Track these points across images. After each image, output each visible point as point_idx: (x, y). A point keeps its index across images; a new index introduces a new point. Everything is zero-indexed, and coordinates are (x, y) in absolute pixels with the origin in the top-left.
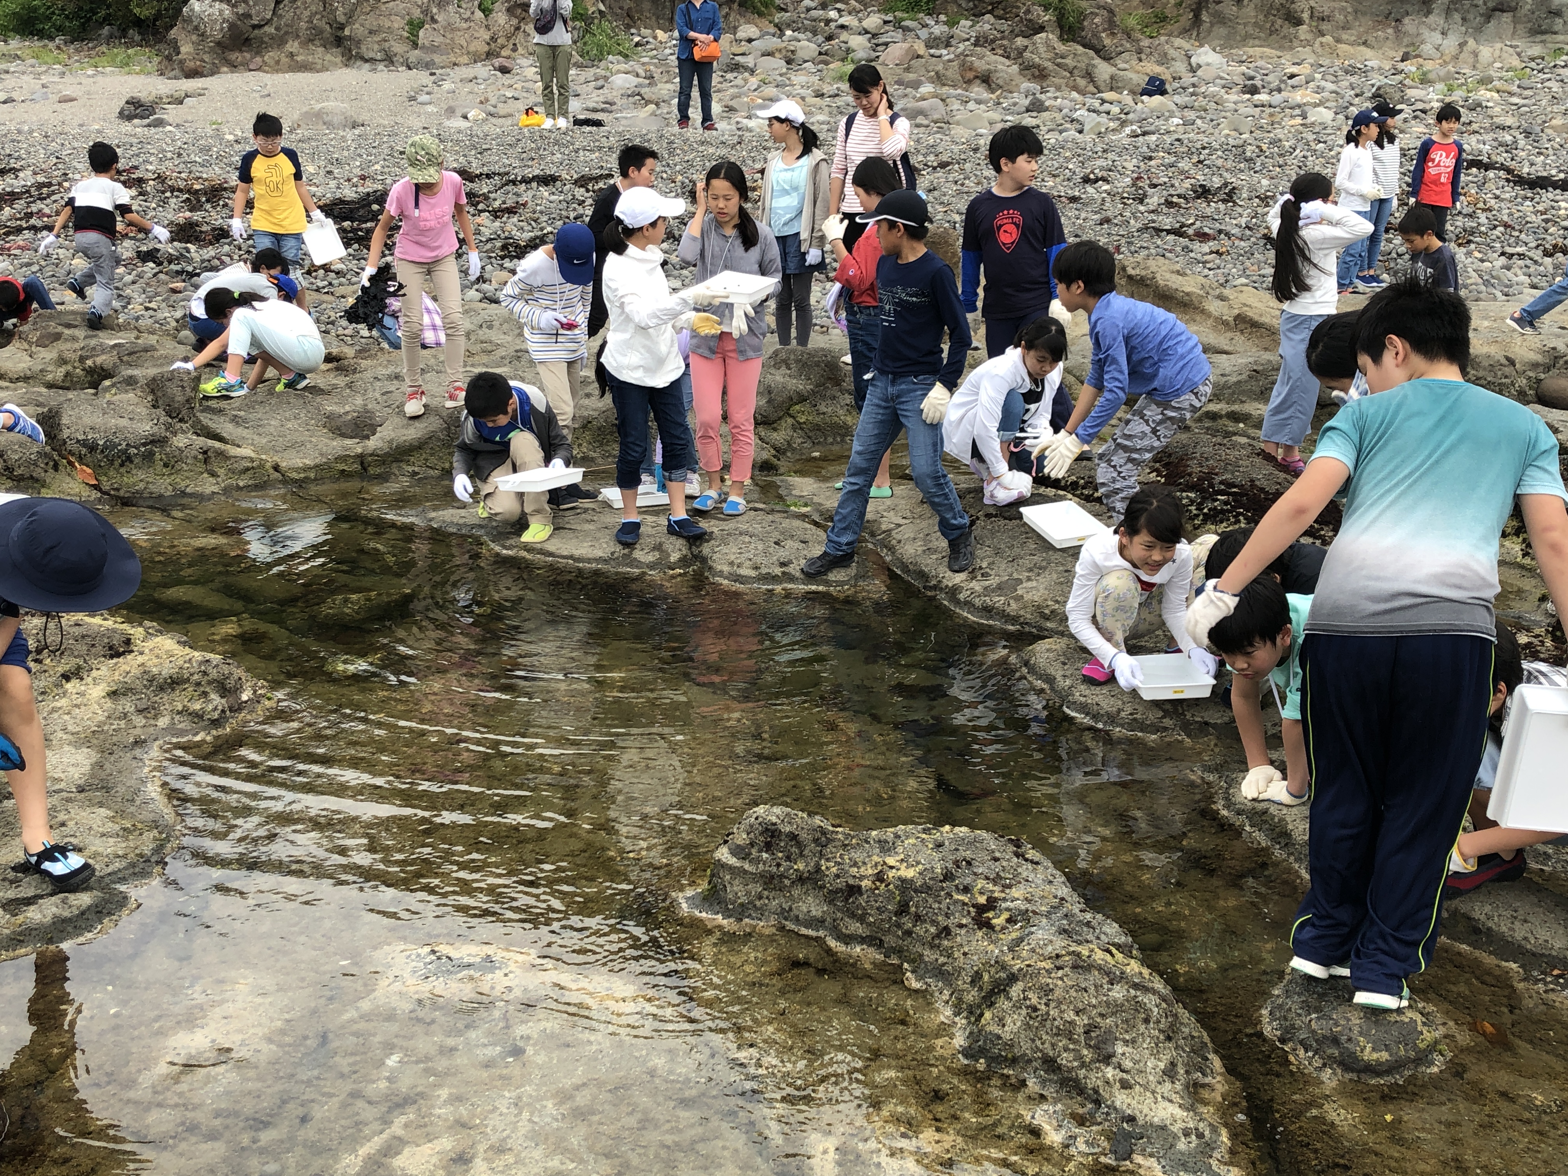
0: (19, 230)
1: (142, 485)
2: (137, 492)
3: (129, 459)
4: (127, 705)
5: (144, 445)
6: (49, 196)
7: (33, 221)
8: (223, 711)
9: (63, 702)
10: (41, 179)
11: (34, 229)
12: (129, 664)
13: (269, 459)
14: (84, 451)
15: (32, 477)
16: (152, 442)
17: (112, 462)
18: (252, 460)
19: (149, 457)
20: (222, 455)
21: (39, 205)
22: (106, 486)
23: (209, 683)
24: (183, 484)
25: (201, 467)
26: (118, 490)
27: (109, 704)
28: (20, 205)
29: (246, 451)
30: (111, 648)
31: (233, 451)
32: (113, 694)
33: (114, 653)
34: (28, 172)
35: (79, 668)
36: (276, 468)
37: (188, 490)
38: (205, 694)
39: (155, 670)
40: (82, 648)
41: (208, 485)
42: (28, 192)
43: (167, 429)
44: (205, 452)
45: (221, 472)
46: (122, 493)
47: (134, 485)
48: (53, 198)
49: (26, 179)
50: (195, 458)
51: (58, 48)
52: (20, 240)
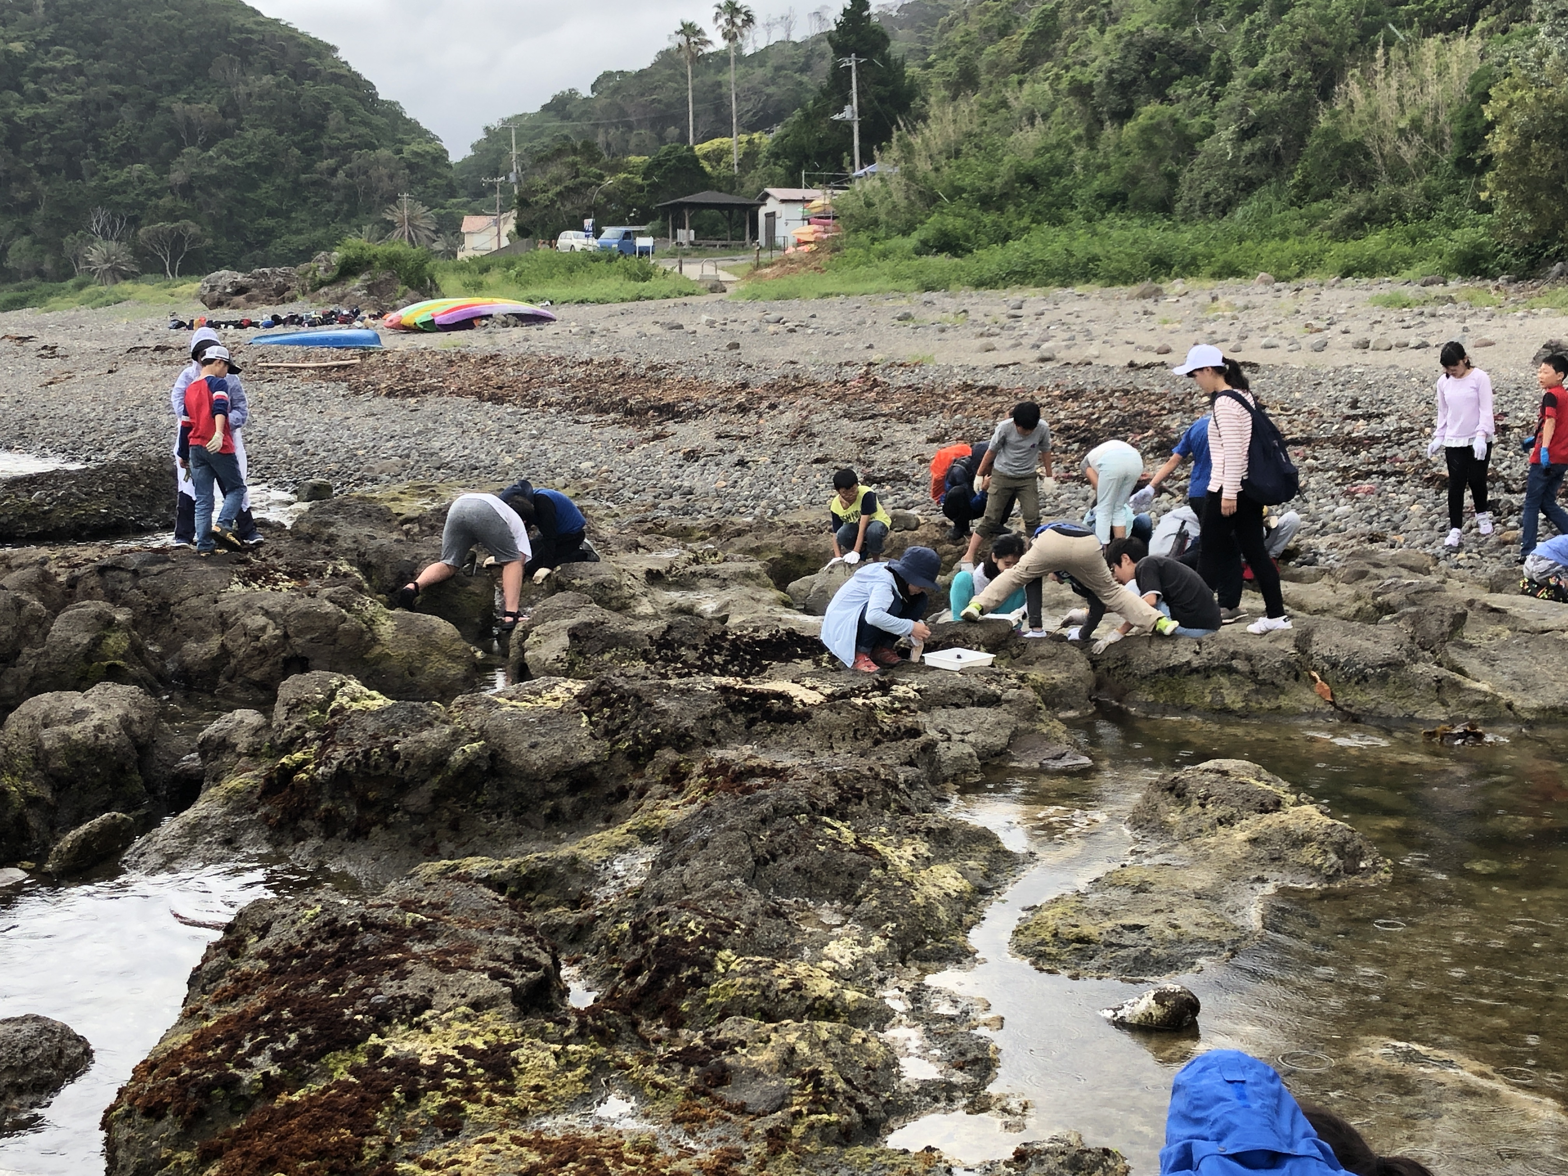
0: (1368, 474)
1: (1372, 705)
2: (1367, 710)
3: (1365, 678)
4: (1261, 852)
5: (1381, 666)
6: (1407, 441)
7: (1384, 467)
8: (1338, 870)
9: (1212, 840)
10: (1405, 424)
11: (1384, 474)
12: (1272, 819)
13: (1506, 696)
14: (1327, 667)
15: (1273, 683)
16: (1389, 665)
17: (1348, 680)
18: (1486, 694)
19: (1383, 678)
20: (1457, 687)
21: (1395, 450)
22: (1340, 702)
23: (1332, 843)
24: (1413, 709)
25: (1433, 694)
26: (1350, 706)
27: (1248, 847)
28: (1375, 450)
29: (1484, 686)
30: (1262, 805)
31: (1469, 683)
32: (1253, 841)
33: (1264, 809)
34: (1393, 418)
35: (1232, 816)
36: (1509, 706)
37: (1417, 715)
38: (1325, 852)
39: (1292, 827)
40: (1238, 801)
41: (1438, 713)
42: (1389, 436)
43: (1408, 656)
44: (1439, 681)
45: (1453, 702)
46: (1353, 710)
47: (1366, 703)
48: (1411, 443)
49: (1391, 423)
50: (1428, 685)
51: (1497, 288)
52: (1366, 485)
